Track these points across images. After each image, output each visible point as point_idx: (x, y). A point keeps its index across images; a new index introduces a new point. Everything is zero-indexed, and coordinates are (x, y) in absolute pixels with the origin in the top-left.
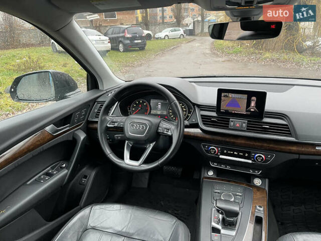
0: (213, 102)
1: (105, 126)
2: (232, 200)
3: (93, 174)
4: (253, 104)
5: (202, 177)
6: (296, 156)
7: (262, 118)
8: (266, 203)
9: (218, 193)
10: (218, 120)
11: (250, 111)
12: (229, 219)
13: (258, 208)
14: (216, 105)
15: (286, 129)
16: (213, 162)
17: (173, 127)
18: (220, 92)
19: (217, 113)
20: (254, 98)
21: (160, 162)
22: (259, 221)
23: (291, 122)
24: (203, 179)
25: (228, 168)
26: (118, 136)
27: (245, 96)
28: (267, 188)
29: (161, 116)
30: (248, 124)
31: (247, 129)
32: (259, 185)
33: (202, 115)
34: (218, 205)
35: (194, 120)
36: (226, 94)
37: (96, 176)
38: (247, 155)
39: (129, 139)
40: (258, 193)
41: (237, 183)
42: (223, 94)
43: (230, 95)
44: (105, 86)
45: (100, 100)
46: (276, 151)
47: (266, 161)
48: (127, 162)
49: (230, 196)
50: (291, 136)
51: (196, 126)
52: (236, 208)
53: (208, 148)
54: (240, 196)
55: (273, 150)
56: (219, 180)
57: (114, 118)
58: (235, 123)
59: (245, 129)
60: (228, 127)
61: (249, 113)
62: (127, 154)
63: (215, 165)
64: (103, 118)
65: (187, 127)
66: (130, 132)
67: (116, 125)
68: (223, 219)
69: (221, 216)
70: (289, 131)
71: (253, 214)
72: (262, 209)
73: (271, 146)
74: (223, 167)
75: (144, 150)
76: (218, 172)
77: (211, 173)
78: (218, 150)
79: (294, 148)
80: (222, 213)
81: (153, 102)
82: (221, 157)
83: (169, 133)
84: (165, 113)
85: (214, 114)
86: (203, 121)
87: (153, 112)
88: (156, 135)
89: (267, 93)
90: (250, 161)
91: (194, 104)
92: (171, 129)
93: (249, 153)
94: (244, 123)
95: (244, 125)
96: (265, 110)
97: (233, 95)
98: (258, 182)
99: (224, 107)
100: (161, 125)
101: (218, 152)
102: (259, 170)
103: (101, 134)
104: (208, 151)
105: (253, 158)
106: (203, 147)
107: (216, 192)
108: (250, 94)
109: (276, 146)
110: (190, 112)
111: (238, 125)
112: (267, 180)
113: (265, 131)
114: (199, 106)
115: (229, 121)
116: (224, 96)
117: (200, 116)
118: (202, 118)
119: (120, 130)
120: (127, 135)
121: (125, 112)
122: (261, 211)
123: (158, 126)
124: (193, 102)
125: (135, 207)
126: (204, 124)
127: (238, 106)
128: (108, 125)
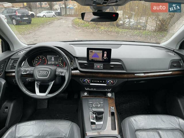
0: (85, 55)
1: (20, 74)
2: (99, 106)
4: (105, 55)
5: (81, 96)
6: (127, 80)
7: (110, 62)
8: (115, 105)
9: (91, 104)
10: (88, 65)
11: (104, 59)
12: (99, 116)
13: (112, 108)
14: (86, 57)
15: (121, 67)
16: (87, 88)
17: (65, 71)
18: (88, 49)
19: (87, 61)
20: (106, 52)
21: (59, 92)
22: (113, 114)
23: (123, 63)
24: (82, 97)
25: (95, 90)
26: (29, 79)
27: (101, 51)
28: (114, 97)
29: (55, 65)
30: (103, 66)
31: (103, 68)
32: (110, 96)
33: (79, 63)
34: (93, 110)
35: (75, 66)
36: (91, 51)
38: (104, 82)
39: (37, 81)
40: (111, 100)
41: (100, 97)
42: (90, 51)
43: (94, 51)
44: (15, 49)
45: (12, 57)
46: (118, 78)
47: (113, 84)
48: (38, 94)
49: (97, 104)
50: (124, 70)
51: (76, 69)
52: (102, 110)
53: (84, 80)
54: (102, 103)
55: (116, 78)
56: (90, 97)
57: (26, 69)
59: (102, 69)
60: (94, 68)
61: (104, 60)
62: (37, 90)
63: (88, 89)
64: (18, 69)
65: (72, 70)
67: (28, 72)
68: (96, 117)
69: (94, 115)
70: (123, 68)
71: (110, 111)
72: (113, 108)
73: (115, 76)
74: (92, 89)
75: (48, 86)
76: (90, 93)
77: (86, 94)
78: (89, 81)
79: (126, 76)
80: (95, 114)
81: (48, 57)
82: (91, 84)
83: (63, 75)
84: (57, 63)
85: (86, 62)
86: (80, 66)
87: (49, 63)
88: (55, 76)
89: (112, 49)
90: (106, 85)
91: (74, 57)
92: (63, 72)
94: (102, 65)
95: (102, 66)
96: (111, 58)
97: (95, 51)
98: (109, 95)
99: (91, 58)
100: (57, 70)
101: (89, 82)
102: (110, 89)
103: (18, 79)
104: (84, 82)
105: (107, 83)
106: (81, 80)
107: (90, 104)
108: (103, 50)
109: (118, 76)
111: (98, 67)
112: (114, 93)
113: (112, 68)
114: (77, 58)
115: (94, 65)
116: (91, 52)
117: (78, 63)
118: (79, 64)
119: (31, 75)
120: (36, 78)
121: (31, 64)
122: (113, 109)
123: (56, 71)
124: (73, 55)
126: (81, 67)
127: (98, 57)
128: (23, 73)
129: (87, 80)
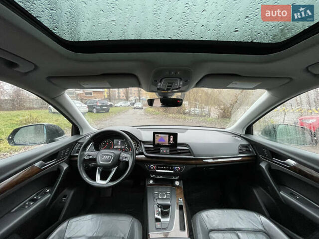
0: (151, 139)
1: (83, 158)
2: (165, 197)
3: (72, 193)
4: (171, 139)
5: (146, 184)
6: (195, 166)
7: (177, 147)
8: (183, 195)
9: (157, 194)
10: (154, 149)
11: (170, 143)
12: (165, 211)
14: (152, 141)
15: (189, 152)
16: (152, 175)
17: (129, 156)
18: (154, 133)
20: (172, 136)
21: (121, 179)
22: (181, 208)
23: (190, 148)
24: (147, 186)
25: (161, 177)
26: (92, 164)
27: (167, 136)
28: (182, 187)
29: (121, 149)
30: (170, 150)
31: (170, 153)
32: (178, 185)
33: (145, 147)
34: (158, 202)
35: (141, 150)
37: (74, 194)
38: (170, 168)
39: (100, 166)
40: (178, 190)
41: (166, 185)
42: (156, 135)
43: (160, 135)
44: (84, 132)
45: (80, 141)
46: (185, 164)
47: (181, 170)
48: (99, 182)
49: (164, 195)
50: (191, 155)
51: (142, 153)
52: (169, 203)
53: (149, 166)
54: (169, 193)
55: (183, 164)
56: (156, 185)
57: (90, 152)
58: (163, 150)
60: (160, 153)
62: (98, 176)
63: (154, 176)
64: (82, 153)
65: (137, 155)
66: (100, 161)
67: (91, 157)
68: (161, 211)
69: (160, 210)
71: (177, 204)
72: (181, 200)
74: (158, 177)
75: (110, 172)
76: (155, 180)
77: (151, 182)
79: (193, 162)
80: (161, 208)
81: (115, 141)
82: (157, 171)
83: (127, 160)
84: (123, 147)
85: (152, 146)
87: (115, 147)
88: (118, 162)
89: (178, 134)
90: (172, 172)
91: (140, 141)
92: (127, 157)
93: (172, 167)
94: (168, 150)
96: (178, 143)
98: (177, 183)
99: (157, 142)
100: (121, 155)
101: (155, 168)
102: (177, 176)
103: (80, 165)
104: (150, 168)
105: (174, 169)
106: (146, 166)
107: (155, 194)
108: (170, 134)
110: (138, 146)
111: (165, 151)
112: (182, 182)
113: (179, 154)
114: (143, 142)
115: (160, 150)
118: (145, 149)
119: (94, 160)
120: (98, 163)
121: (97, 148)
122: (181, 201)
123: (120, 156)
124: (140, 139)
125: (103, 215)
126: (146, 152)
127: (164, 141)
128: (85, 158)
129: (153, 166)
